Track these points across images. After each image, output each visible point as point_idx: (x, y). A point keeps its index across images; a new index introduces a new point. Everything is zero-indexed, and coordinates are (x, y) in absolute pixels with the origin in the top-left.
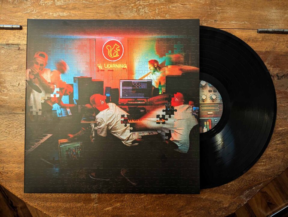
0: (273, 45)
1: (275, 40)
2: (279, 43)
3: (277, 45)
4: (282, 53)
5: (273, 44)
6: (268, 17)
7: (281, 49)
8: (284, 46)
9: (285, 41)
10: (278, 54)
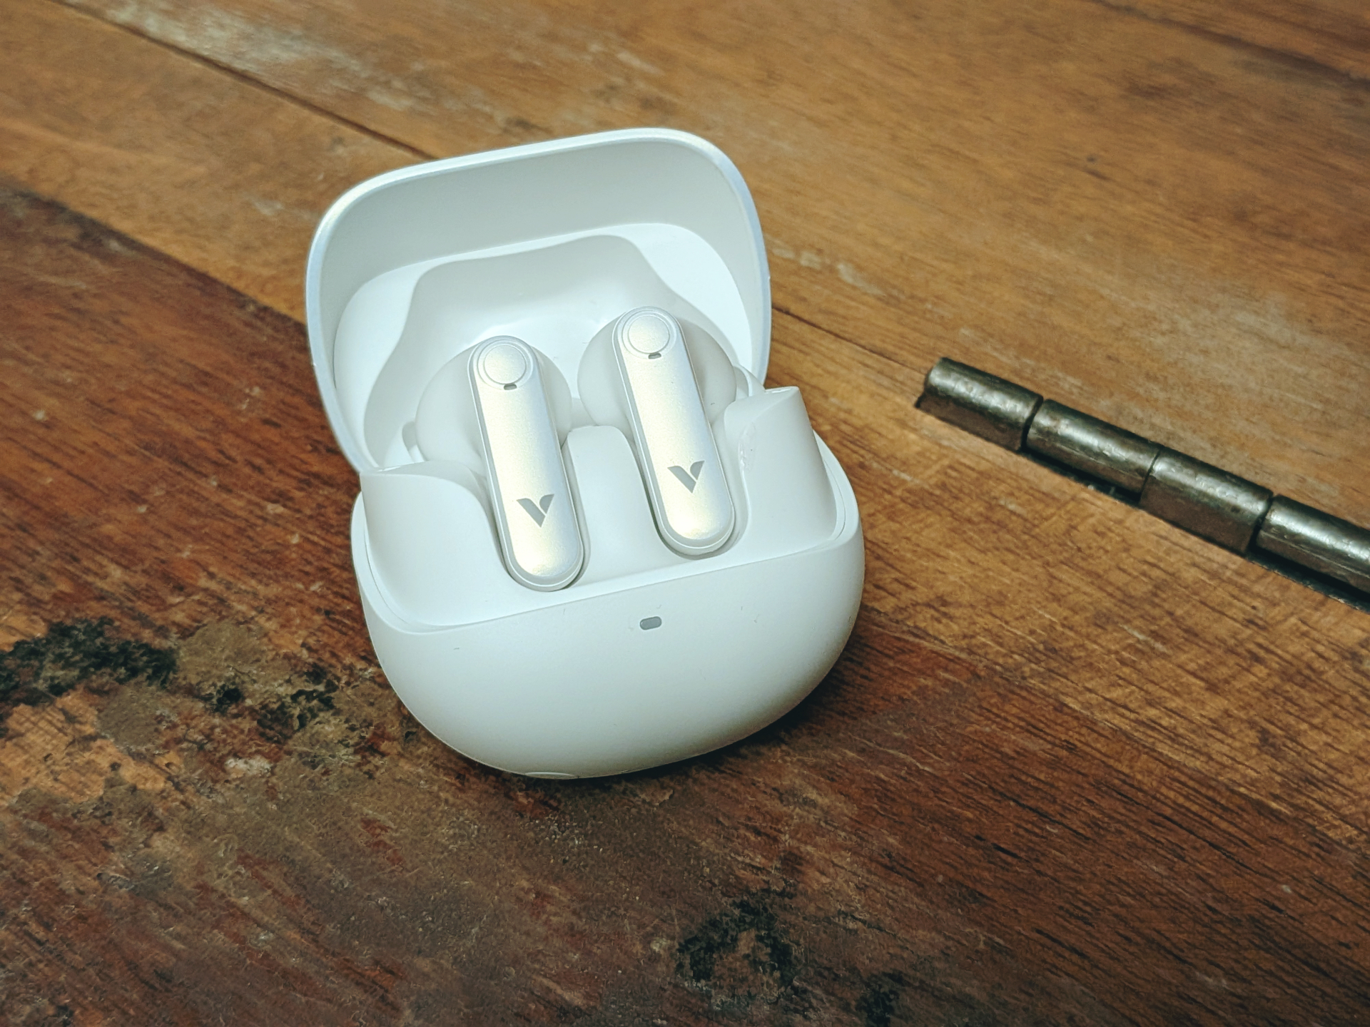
0: (1049, 615)
1: (1118, 578)
2: (1155, 635)
3: (1110, 640)
4: (1143, 772)
5: (1057, 598)
6: (1159, 341)
7: (1152, 712)
8: (1215, 706)
9: (1257, 659)
10: (1071, 748)
